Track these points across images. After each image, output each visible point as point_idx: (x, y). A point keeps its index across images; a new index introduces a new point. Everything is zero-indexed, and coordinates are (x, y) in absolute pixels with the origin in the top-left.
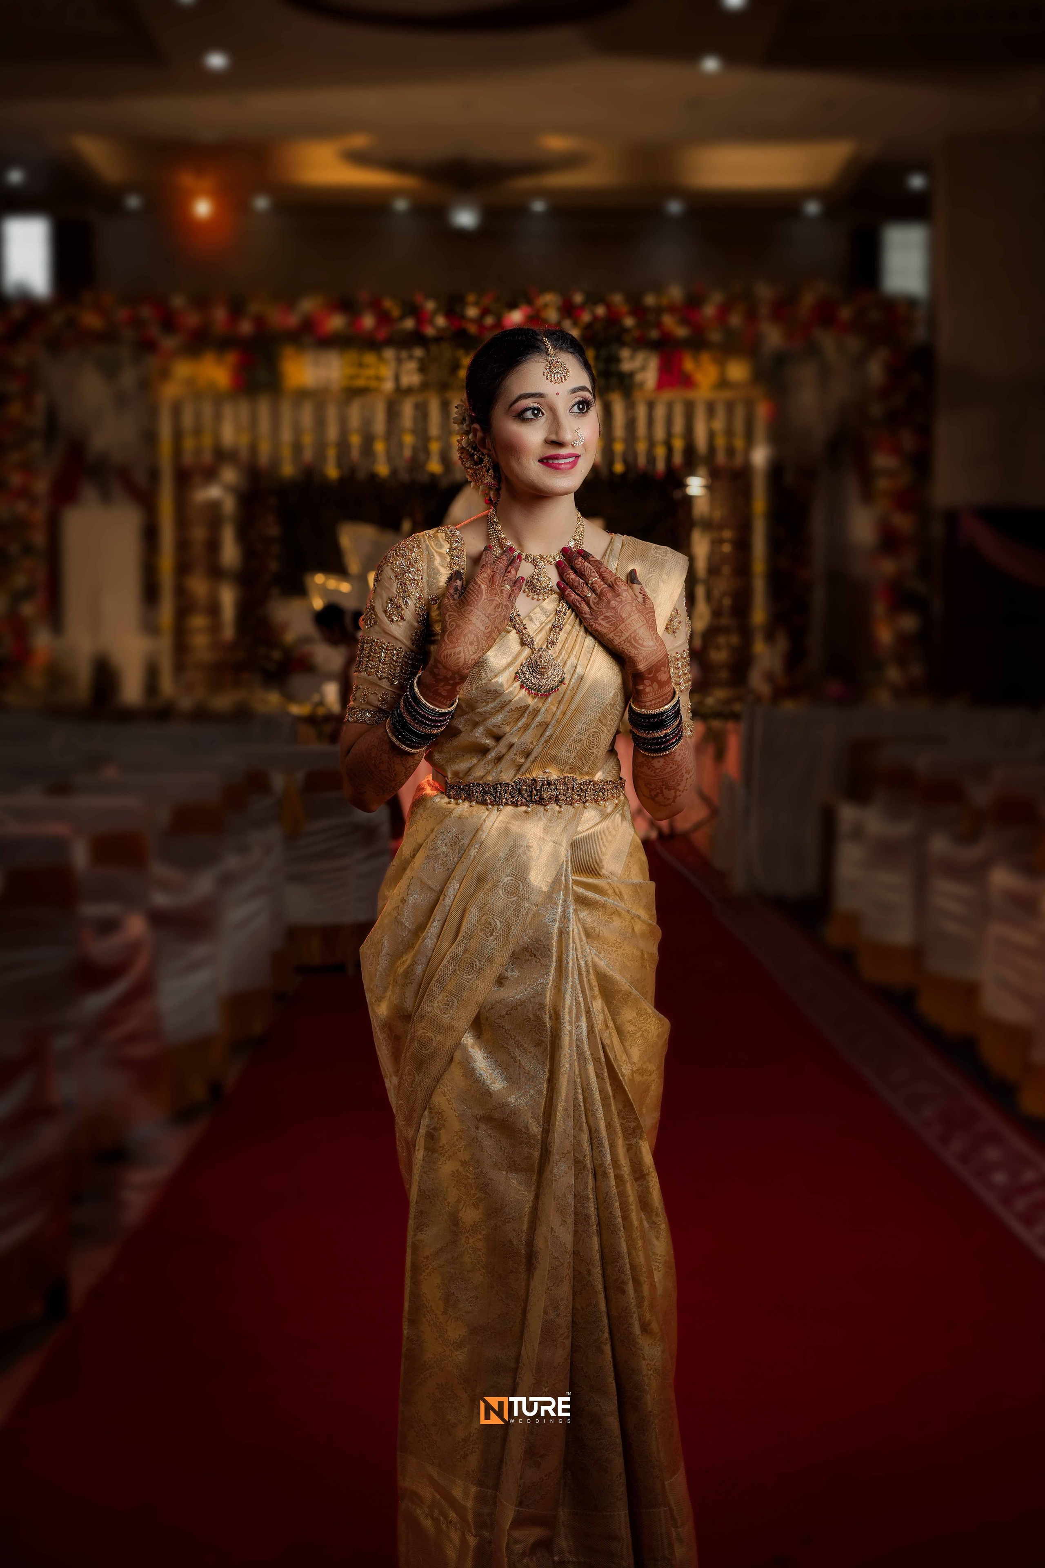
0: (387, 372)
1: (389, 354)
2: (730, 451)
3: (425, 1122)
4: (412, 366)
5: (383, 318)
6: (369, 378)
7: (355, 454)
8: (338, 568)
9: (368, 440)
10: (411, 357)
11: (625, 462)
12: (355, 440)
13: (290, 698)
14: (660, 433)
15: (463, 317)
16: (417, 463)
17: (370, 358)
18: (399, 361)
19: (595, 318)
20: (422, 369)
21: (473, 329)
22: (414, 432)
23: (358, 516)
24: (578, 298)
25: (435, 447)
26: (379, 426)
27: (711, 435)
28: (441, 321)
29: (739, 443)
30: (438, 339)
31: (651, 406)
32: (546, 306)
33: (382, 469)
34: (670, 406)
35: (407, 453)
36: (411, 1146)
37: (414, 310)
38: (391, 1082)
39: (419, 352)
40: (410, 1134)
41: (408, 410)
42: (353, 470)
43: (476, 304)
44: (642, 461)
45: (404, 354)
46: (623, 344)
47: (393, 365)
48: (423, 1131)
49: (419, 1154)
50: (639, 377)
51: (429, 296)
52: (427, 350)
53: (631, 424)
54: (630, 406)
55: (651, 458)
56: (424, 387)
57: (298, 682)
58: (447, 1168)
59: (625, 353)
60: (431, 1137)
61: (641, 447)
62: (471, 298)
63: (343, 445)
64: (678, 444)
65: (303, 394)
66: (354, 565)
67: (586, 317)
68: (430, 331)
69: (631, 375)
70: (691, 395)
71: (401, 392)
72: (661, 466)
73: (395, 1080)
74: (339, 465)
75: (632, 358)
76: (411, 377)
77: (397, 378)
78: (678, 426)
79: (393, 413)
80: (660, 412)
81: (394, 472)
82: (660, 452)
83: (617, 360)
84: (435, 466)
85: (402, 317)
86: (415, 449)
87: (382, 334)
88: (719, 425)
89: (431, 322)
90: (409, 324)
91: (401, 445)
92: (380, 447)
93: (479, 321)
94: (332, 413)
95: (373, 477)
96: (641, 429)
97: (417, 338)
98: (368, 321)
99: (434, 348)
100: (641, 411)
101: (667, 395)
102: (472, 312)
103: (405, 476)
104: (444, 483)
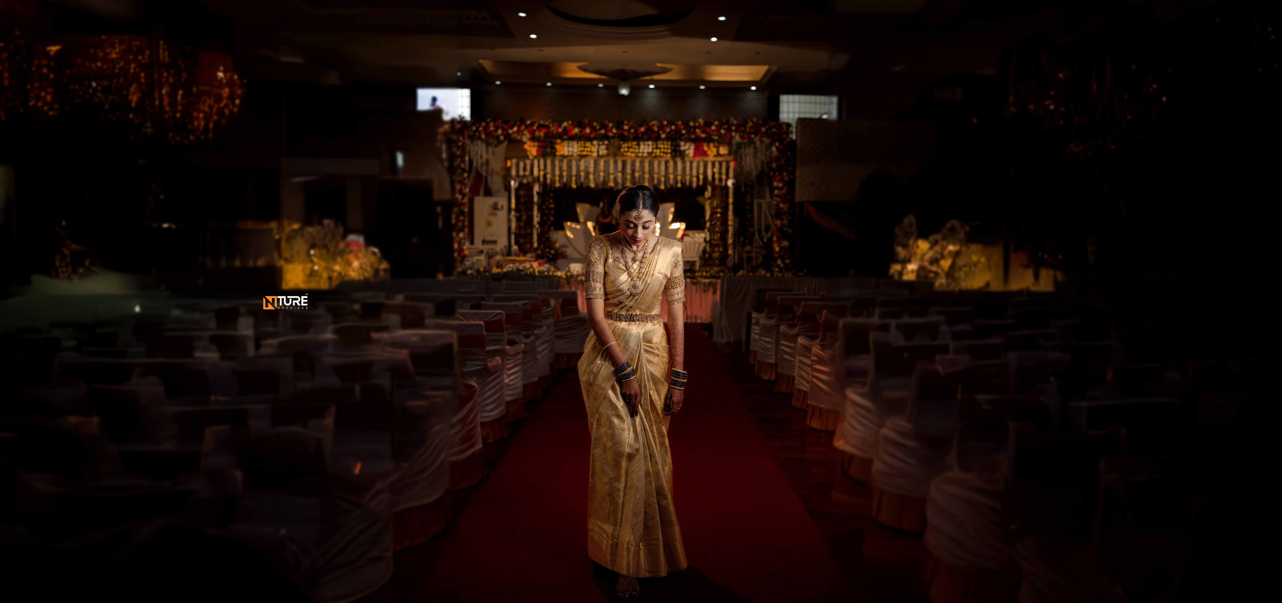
0: (594, 149)
1: (595, 142)
2: (721, 180)
3: (597, 416)
4: (604, 147)
5: (593, 129)
6: (587, 151)
7: (582, 179)
8: (576, 220)
9: (587, 174)
10: (603, 144)
11: (682, 183)
12: (582, 174)
13: (558, 269)
14: (695, 173)
15: (623, 129)
16: (605, 182)
17: (588, 144)
18: (599, 145)
19: (671, 130)
20: (607, 149)
21: (626, 134)
22: (604, 171)
23: (584, 201)
24: (665, 123)
25: (612, 177)
26: (591, 169)
27: (713, 174)
28: (614, 131)
29: (724, 177)
30: (613, 137)
31: (691, 163)
32: (653, 125)
33: (592, 185)
34: (698, 162)
35: (602, 179)
36: (592, 425)
37: (604, 126)
38: (587, 405)
39: (606, 142)
40: (592, 421)
41: (602, 163)
42: (582, 184)
43: (627, 125)
44: (688, 183)
45: (601, 143)
46: (682, 140)
47: (597, 147)
48: (595, 419)
49: (594, 426)
50: (687, 152)
51: (610, 122)
52: (609, 141)
53: (684, 169)
54: (684, 162)
55: (691, 182)
56: (608, 155)
57: (560, 262)
58: (603, 430)
59: (682, 143)
60: (598, 420)
61: (688, 178)
62: (626, 122)
63: (578, 176)
64: (701, 177)
65: (563, 156)
66: (582, 220)
67: (668, 130)
68: (610, 134)
69: (684, 151)
70: (706, 159)
71: (600, 156)
72: (694, 185)
73: (588, 404)
74: (576, 183)
75: (685, 145)
76: (603, 151)
77: (598, 152)
78: (701, 171)
79: (596, 164)
80: (695, 165)
81: (597, 185)
82: (695, 180)
83: (680, 146)
84: (611, 184)
85: (600, 129)
86: (604, 178)
87: (592, 136)
88: (716, 170)
89: (611, 131)
90: (603, 131)
91: (599, 175)
92: (591, 177)
93: (629, 130)
94: (574, 164)
95: (589, 187)
96: (688, 172)
97: (606, 137)
98: (588, 130)
99: (611, 140)
100: (688, 164)
101: (697, 159)
102: (626, 127)
103: (601, 187)
104: (615, 189)
